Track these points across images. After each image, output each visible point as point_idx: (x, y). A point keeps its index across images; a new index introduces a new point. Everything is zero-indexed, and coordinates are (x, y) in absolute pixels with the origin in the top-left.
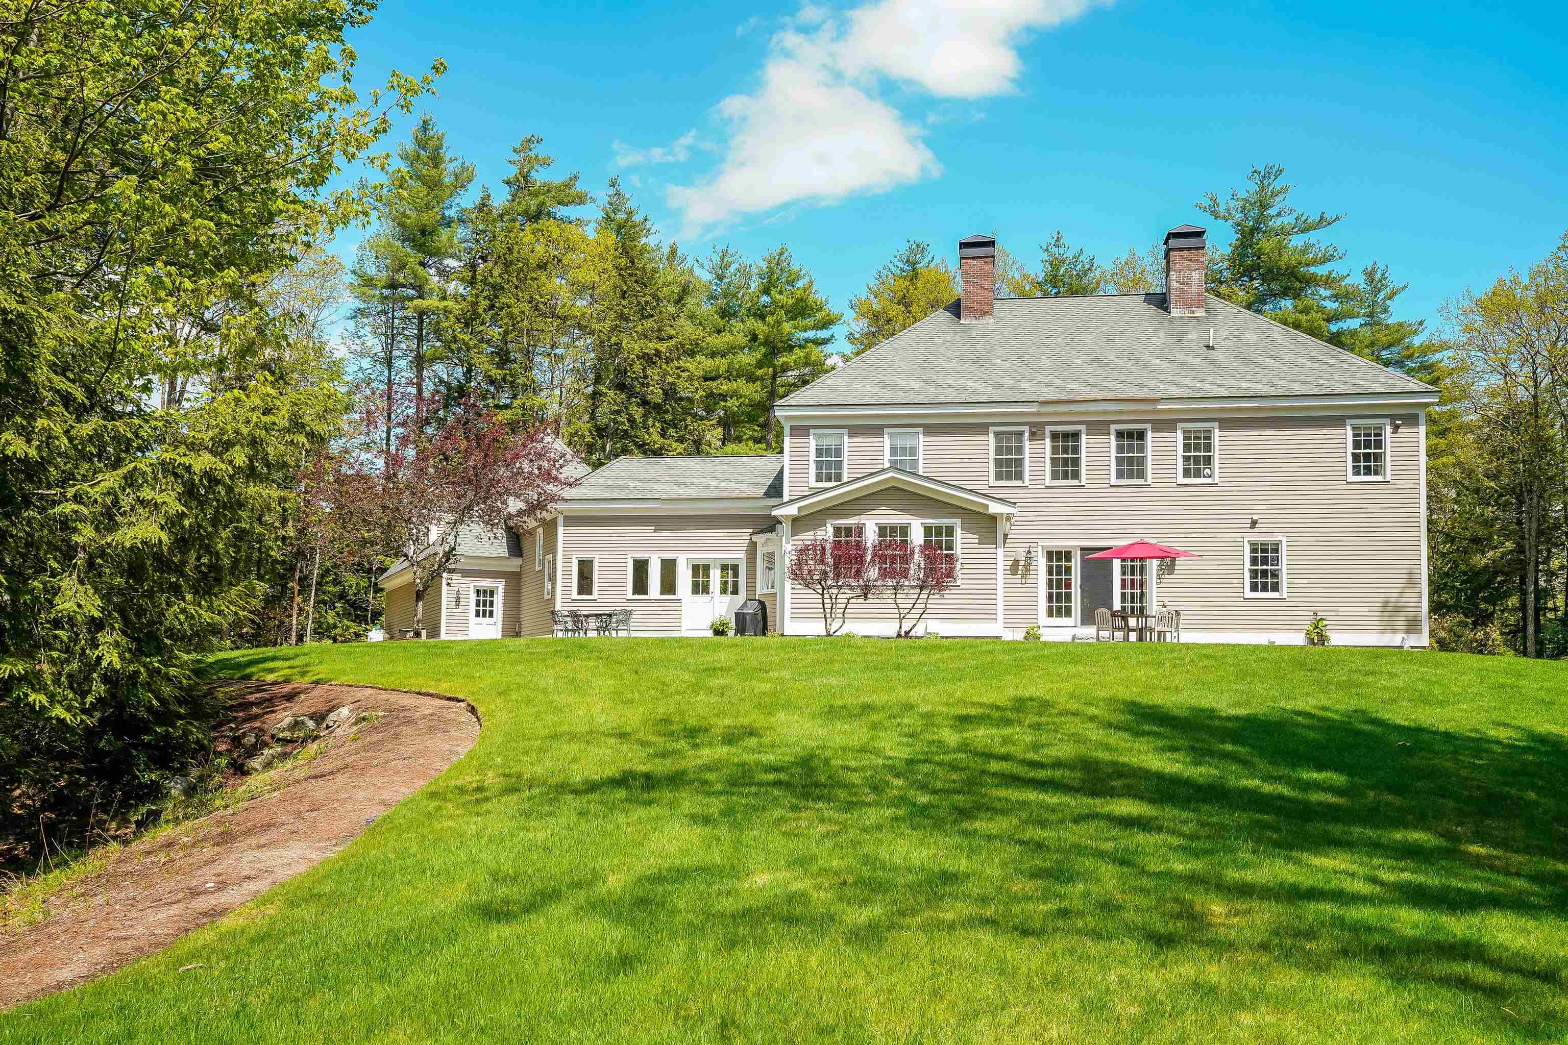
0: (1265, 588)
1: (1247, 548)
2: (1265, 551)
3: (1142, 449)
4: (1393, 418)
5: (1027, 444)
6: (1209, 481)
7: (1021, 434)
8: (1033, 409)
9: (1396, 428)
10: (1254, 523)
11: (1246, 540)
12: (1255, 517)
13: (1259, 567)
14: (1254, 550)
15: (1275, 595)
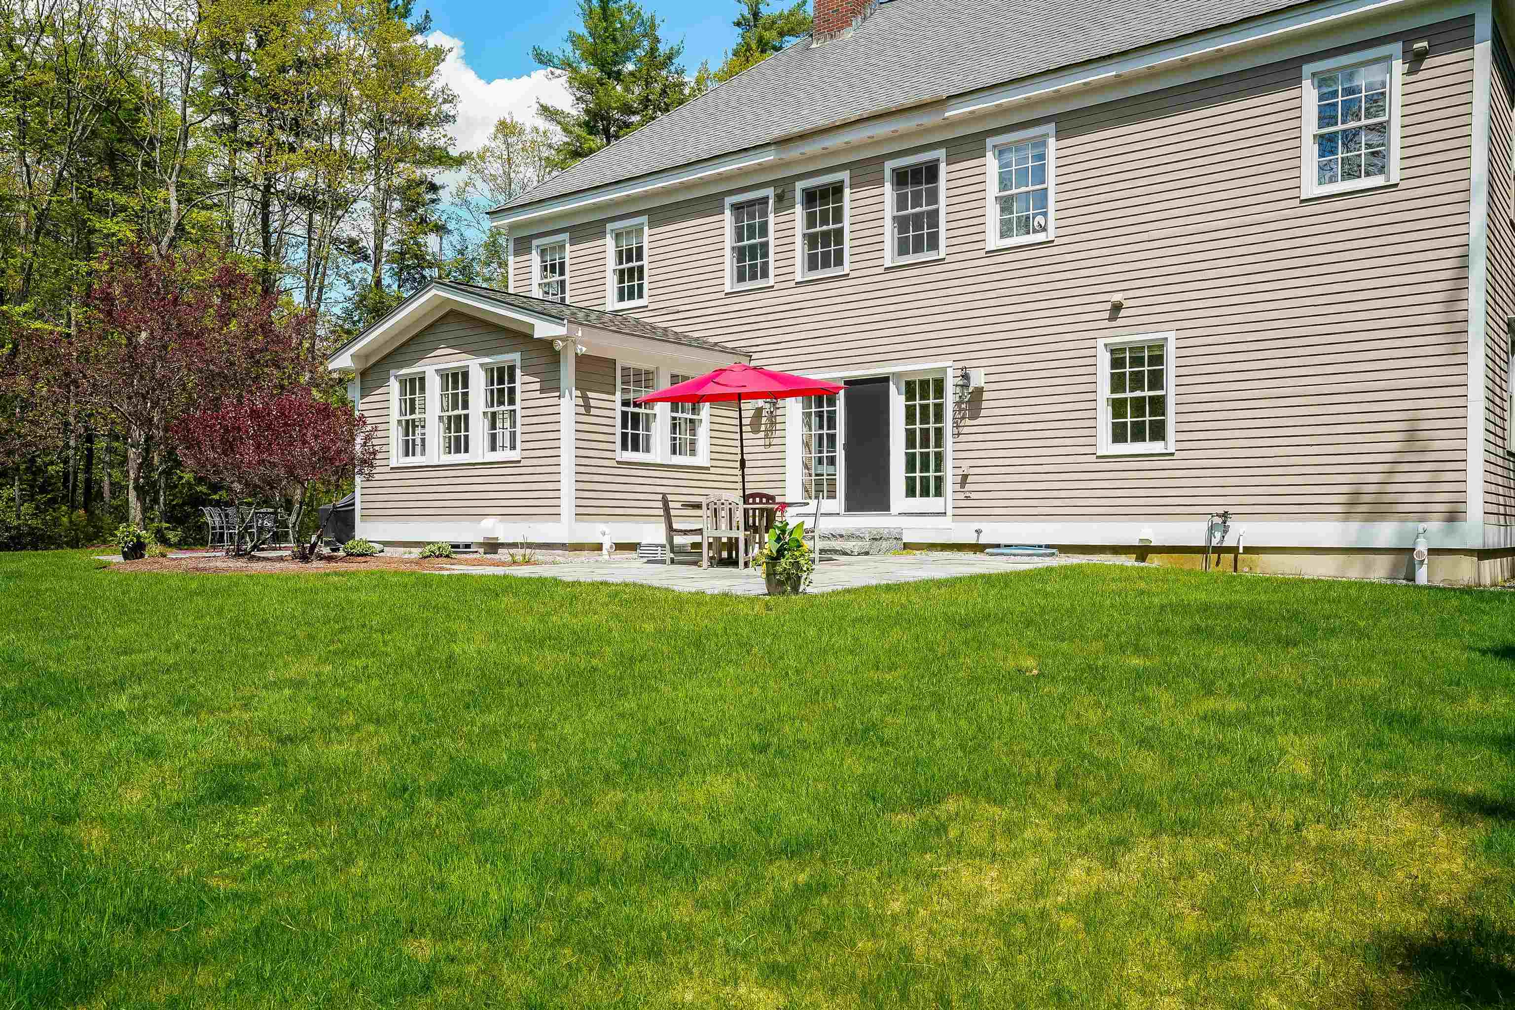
0: (1138, 435)
1: (1104, 360)
2: (1137, 361)
3: (933, 197)
4: (1407, 37)
5: (771, 218)
6: (1041, 237)
7: (764, 201)
8: (768, 157)
9: (1415, 60)
10: (1117, 308)
11: (1100, 343)
12: (1117, 297)
13: (1128, 395)
14: (1117, 363)
15: (1157, 447)
